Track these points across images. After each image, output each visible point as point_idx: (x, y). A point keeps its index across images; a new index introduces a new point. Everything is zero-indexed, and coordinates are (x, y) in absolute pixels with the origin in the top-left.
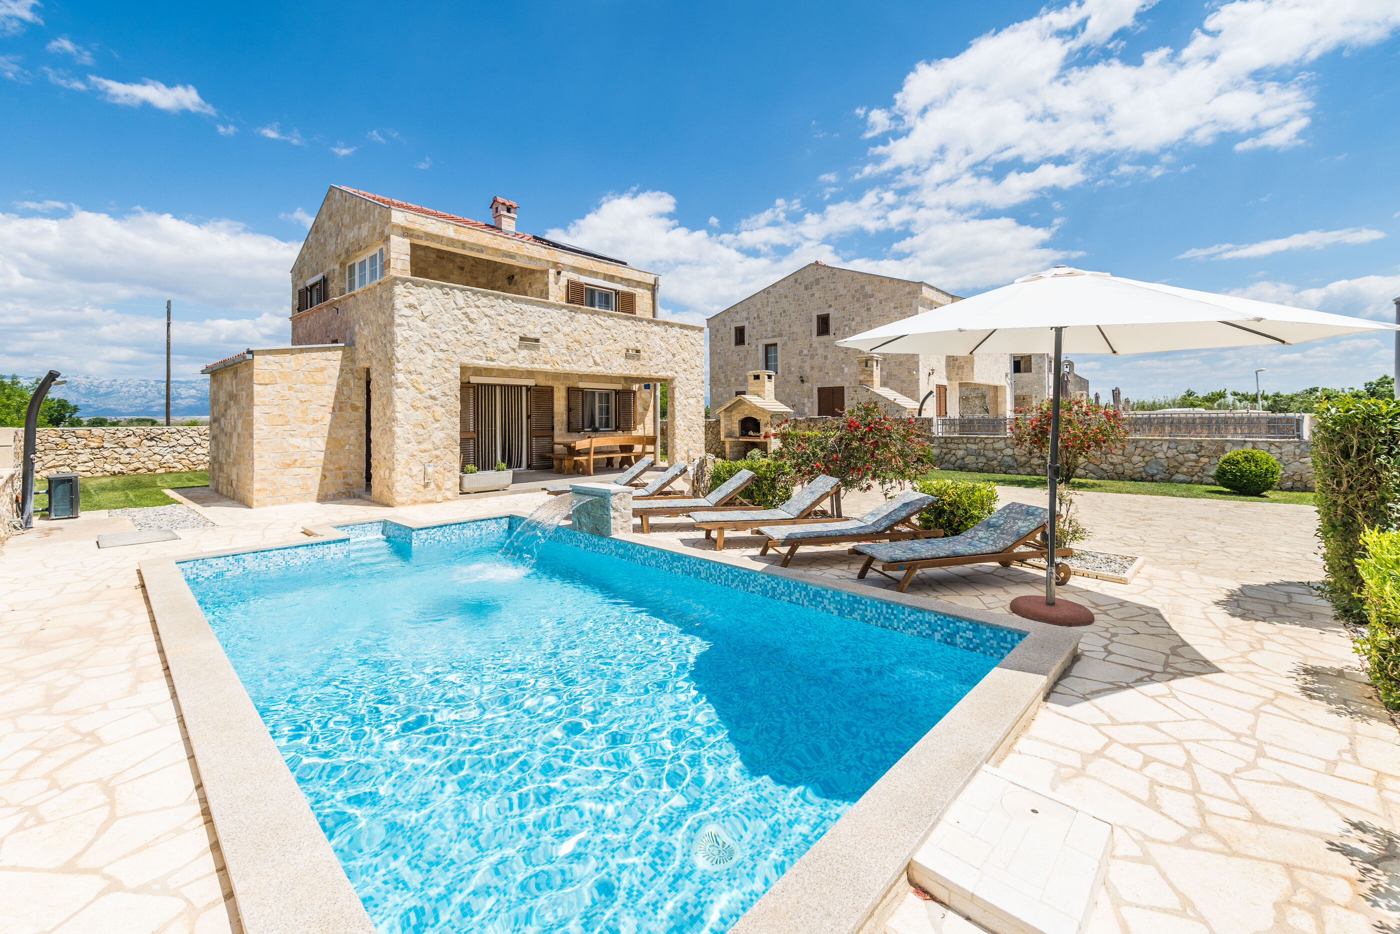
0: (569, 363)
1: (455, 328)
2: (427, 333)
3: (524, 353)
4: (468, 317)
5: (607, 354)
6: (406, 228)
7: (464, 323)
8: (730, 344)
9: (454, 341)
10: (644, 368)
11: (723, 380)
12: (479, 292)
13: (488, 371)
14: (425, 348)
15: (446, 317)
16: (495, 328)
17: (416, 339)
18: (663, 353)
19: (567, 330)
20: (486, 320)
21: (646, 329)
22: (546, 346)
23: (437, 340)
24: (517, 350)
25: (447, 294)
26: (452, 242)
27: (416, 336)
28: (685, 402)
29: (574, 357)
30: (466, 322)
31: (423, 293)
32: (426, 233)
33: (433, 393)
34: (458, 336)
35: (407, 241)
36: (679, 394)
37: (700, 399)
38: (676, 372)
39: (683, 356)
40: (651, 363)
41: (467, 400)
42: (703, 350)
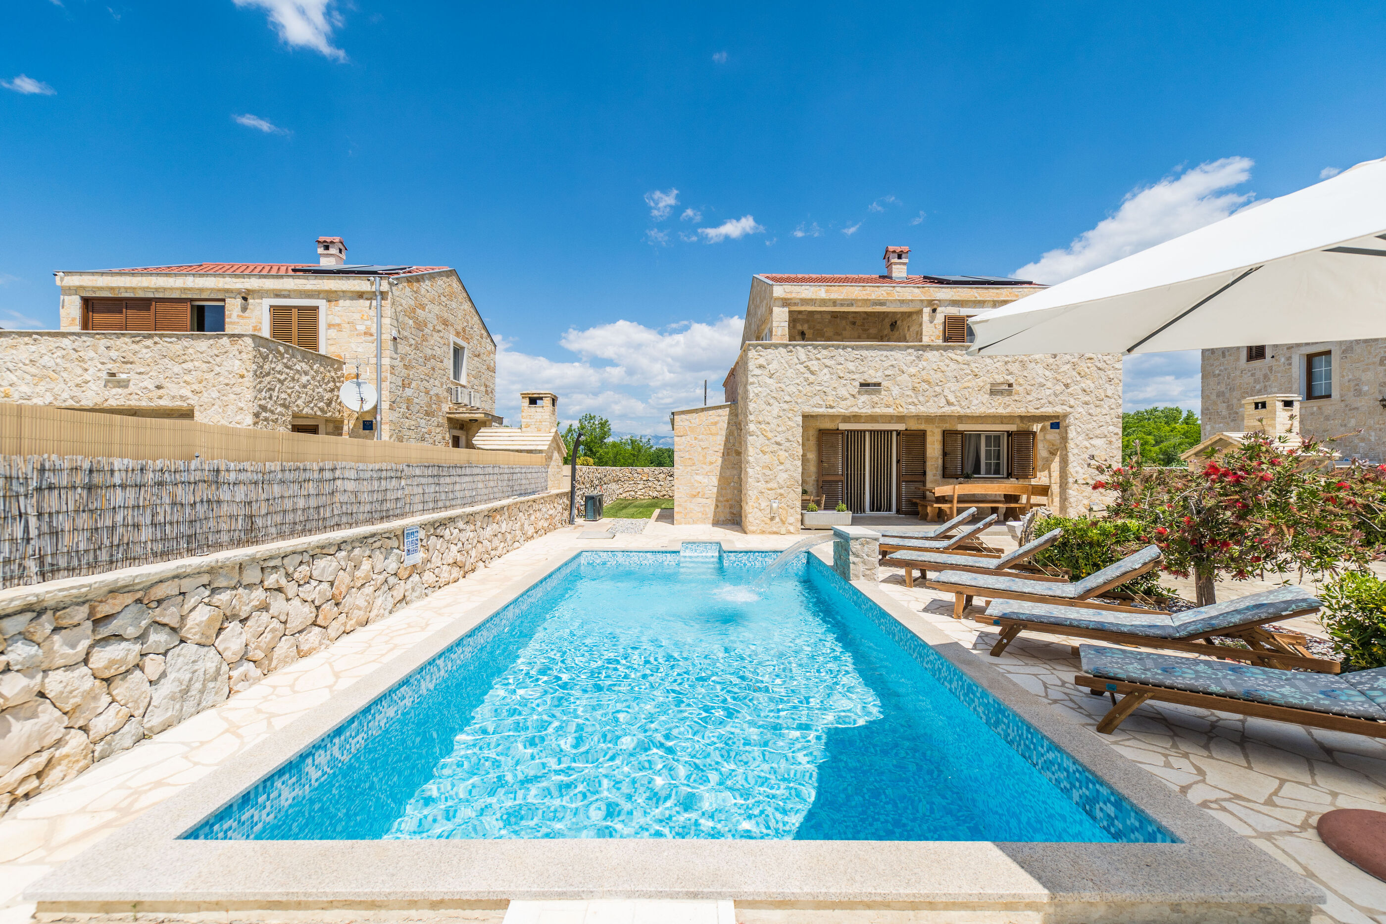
0: (916, 405)
1: (798, 381)
2: (774, 388)
3: (864, 398)
4: (809, 369)
5: (966, 392)
6: (786, 299)
7: (805, 375)
8: (1238, 359)
9: (797, 393)
10: (1019, 405)
11: (1225, 413)
12: (820, 345)
13: (856, 418)
14: (772, 401)
15: (790, 373)
16: (834, 377)
17: (765, 394)
18: (1049, 384)
19: (913, 370)
20: (826, 370)
21: (1024, 358)
22: (888, 389)
23: (782, 393)
24: (857, 396)
25: (791, 351)
26: (824, 302)
27: (764, 391)
28: (1086, 443)
29: (921, 399)
30: (808, 375)
31: (771, 353)
32: (802, 300)
33: (778, 439)
34: (800, 388)
35: (786, 310)
36: (1074, 434)
37: (1114, 440)
38: (1071, 407)
39: (1083, 385)
40: (1029, 398)
41: (834, 446)
42: (1120, 375)
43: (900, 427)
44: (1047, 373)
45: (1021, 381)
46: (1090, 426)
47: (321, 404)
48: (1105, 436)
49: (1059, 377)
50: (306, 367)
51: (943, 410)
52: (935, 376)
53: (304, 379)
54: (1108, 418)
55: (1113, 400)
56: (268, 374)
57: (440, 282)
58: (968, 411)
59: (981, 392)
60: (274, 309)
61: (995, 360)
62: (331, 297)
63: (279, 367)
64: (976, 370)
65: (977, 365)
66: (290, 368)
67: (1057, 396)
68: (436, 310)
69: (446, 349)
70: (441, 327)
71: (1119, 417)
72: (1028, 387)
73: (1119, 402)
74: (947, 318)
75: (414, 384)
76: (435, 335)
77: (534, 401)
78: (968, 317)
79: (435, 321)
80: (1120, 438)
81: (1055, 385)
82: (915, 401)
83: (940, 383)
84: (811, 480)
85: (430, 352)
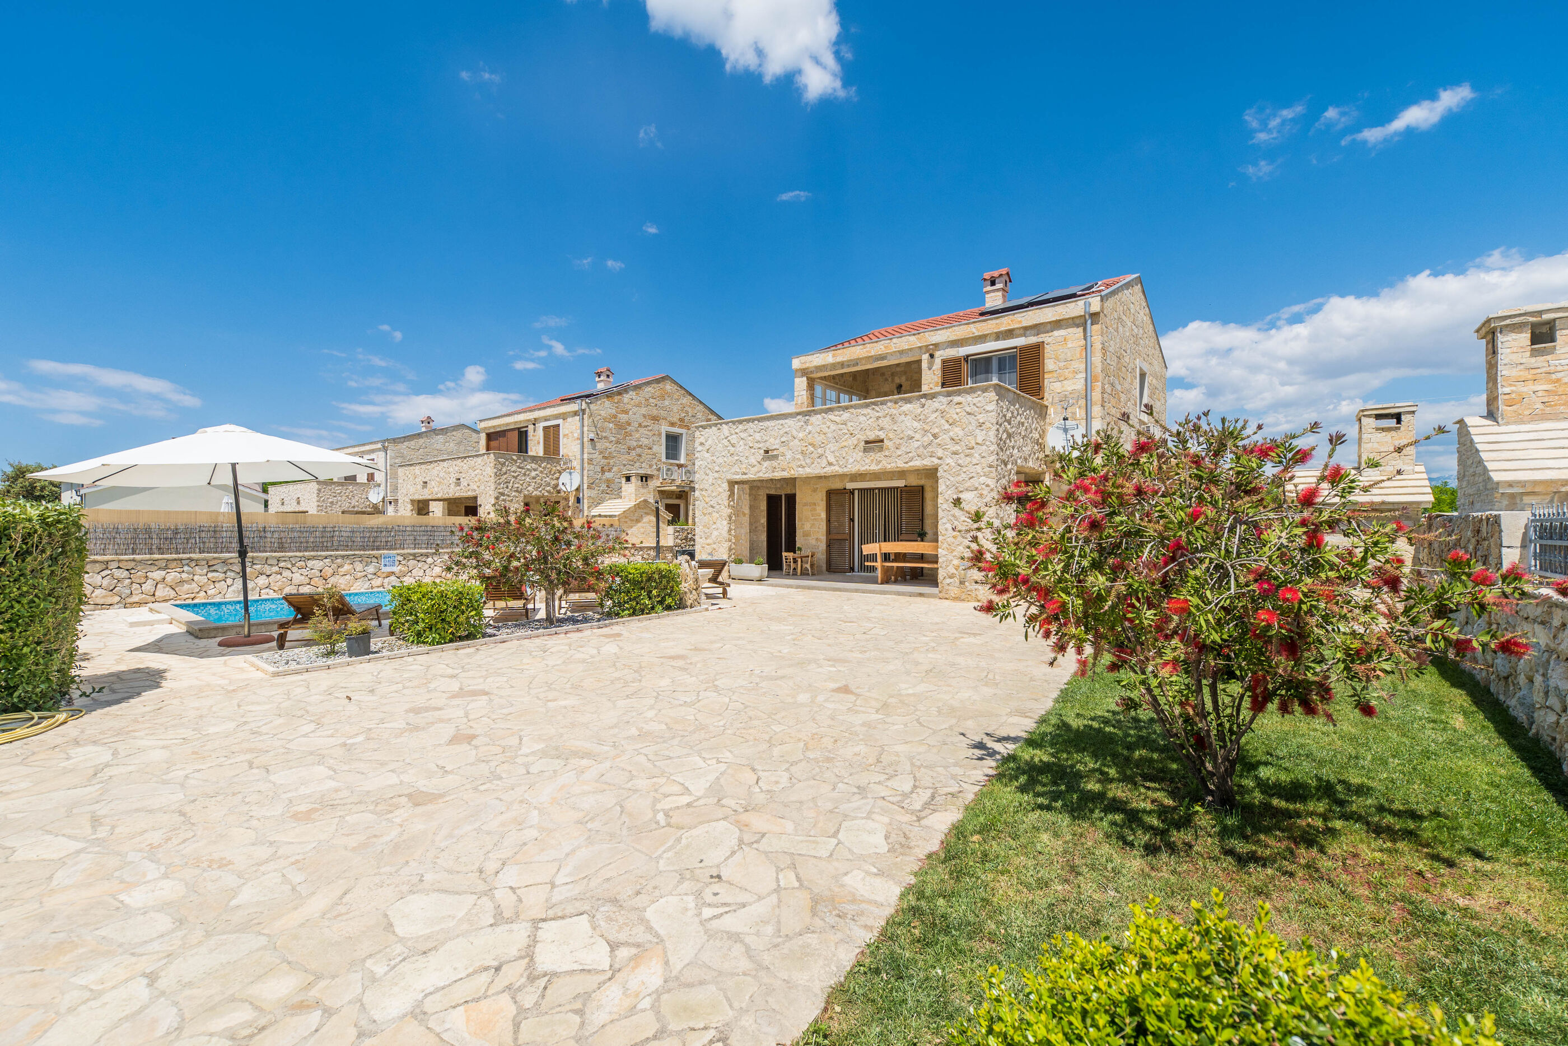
2: (710, 461)
6: (803, 369)
17: (705, 466)
25: (719, 429)
27: (704, 464)
31: (708, 432)
35: (804, 379)
36: (944, 487)
37: (985, 492)
38: (940, 458)
39: (951, 434)
40: (899, 452)
41: (843, 506)
42: (992, 417)
43: (901, 483)
44: (916, 424)
45: (891, 435)
46: (960, 478)
47: (548, 488)
48: (976, 489)
49: (927, 428)
50: (533, 465)
51: (825, 470)
53: (533, 474)
54: (979, 468)
55: (984, 447)
56: (505, 473)
57: (648, 389)
58: (845, 470)
59: (856, 450)
60: (545, 428)
61: (868, 417)
62: (564, 416)
63: (514, 468)
64: (851, 429)
65: (852, 424)
66: (522, 468)
67: (925, 447)
68: (643, 410)
69: (655, 438)
70: (649, 422)
71: (991, 466)
72: (898, 441)
73: (991, 449)
74: (944, 362)
75: (615, 469)
76: (642, 430)
77: (628, 479)
78: (968, 356)
79: (641, 420)
80: (992, 490)
81: (924, 435)
82: (803, 463)
83: (823, 445)
84: (817, 539)
85: (635, 444)
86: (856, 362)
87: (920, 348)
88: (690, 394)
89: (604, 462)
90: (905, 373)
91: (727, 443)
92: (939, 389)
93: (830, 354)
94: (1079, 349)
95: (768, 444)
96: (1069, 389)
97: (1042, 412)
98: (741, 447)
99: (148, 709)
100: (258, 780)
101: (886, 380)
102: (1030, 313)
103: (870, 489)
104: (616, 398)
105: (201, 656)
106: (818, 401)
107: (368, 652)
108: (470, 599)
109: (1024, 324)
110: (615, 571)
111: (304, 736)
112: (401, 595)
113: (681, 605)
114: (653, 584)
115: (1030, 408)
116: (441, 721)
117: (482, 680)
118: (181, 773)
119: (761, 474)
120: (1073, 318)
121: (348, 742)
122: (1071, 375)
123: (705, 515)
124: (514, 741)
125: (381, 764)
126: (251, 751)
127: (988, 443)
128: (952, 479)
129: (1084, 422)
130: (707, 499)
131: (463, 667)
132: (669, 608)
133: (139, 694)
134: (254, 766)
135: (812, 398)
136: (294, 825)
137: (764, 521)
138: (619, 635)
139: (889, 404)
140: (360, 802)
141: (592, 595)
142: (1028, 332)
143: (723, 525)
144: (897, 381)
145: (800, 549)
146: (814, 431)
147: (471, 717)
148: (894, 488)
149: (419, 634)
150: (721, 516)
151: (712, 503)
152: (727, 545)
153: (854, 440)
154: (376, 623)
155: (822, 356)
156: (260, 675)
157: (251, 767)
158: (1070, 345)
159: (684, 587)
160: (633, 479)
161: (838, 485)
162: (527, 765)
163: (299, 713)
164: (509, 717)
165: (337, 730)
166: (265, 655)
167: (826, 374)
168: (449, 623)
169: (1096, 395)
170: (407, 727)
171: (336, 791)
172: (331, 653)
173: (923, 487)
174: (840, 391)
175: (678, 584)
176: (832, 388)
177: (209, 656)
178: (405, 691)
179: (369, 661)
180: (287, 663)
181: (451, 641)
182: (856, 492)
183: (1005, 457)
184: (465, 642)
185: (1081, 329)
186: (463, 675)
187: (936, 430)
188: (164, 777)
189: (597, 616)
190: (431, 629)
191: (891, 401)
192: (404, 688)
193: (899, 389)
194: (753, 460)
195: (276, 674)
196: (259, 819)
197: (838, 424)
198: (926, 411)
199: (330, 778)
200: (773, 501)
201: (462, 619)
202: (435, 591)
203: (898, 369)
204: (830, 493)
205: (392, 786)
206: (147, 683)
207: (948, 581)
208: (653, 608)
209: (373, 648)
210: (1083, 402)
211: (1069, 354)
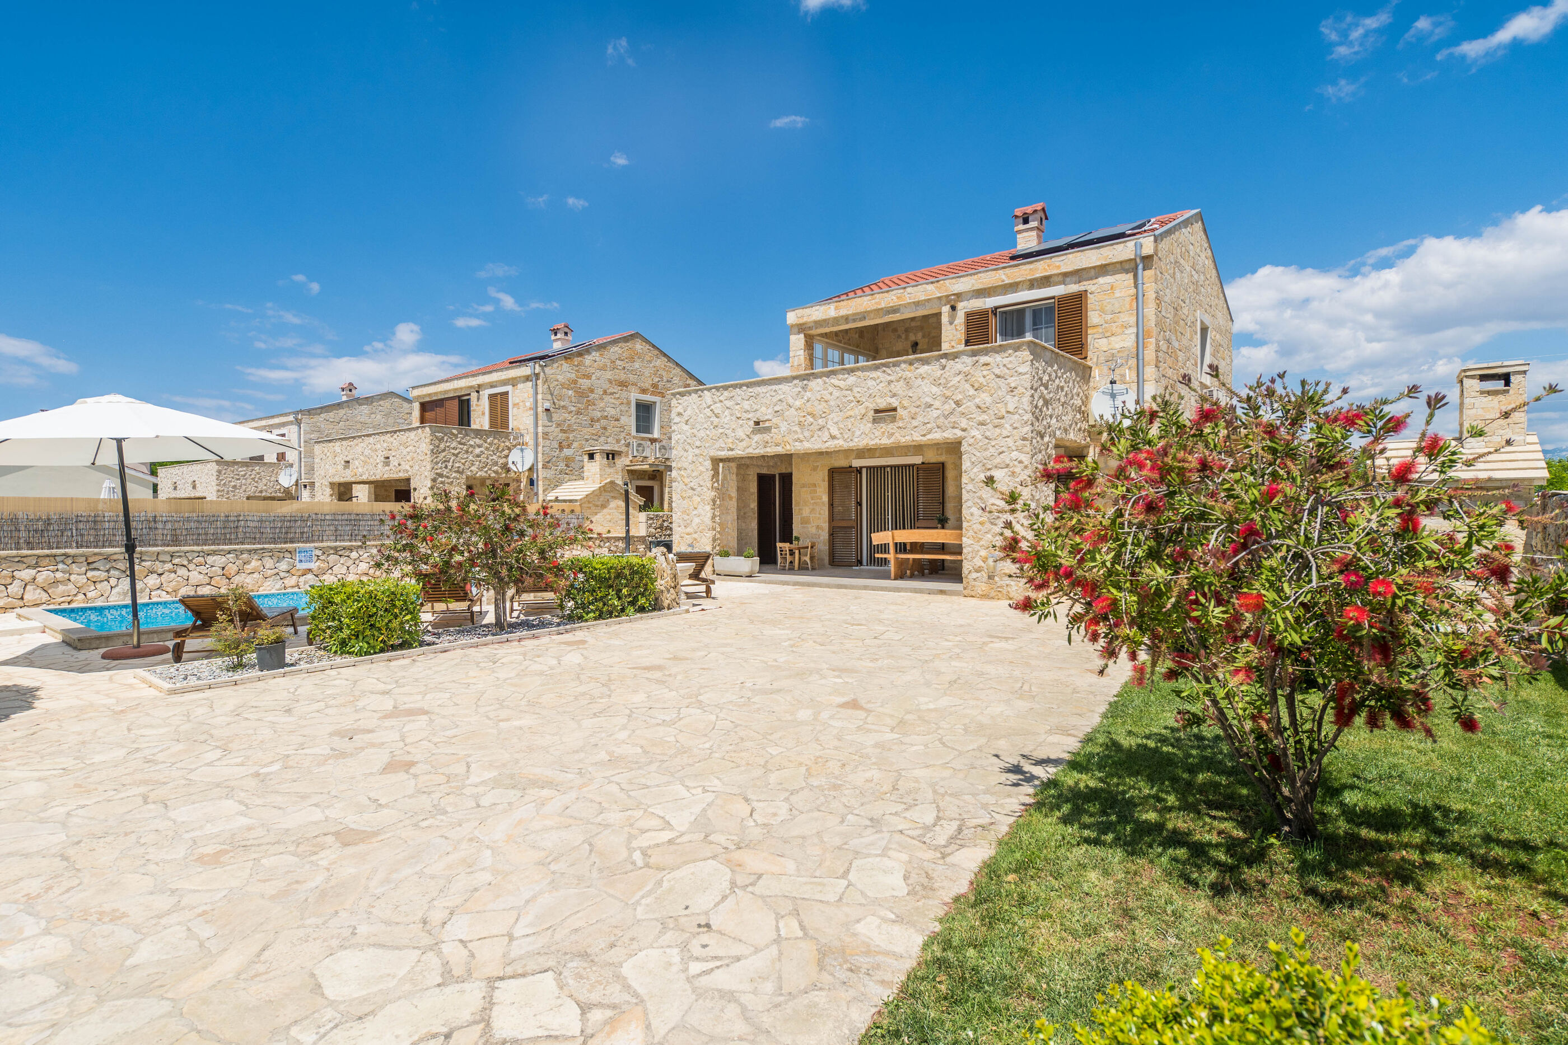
0: (801, 441)
2: (689, 434)
4: (714, 413)
5: (849, 422)
6: (799, 325)
7: (712, 419)
9: (706, 437)
10: (903, 432)
15: (701, 418)
16: (734, 418)
17: (683, 441)
18: (937, 404)
19: (798, 403)
20: (727, 412)
21: (908, 374)
22: (778, 427)
23: (695, 439)
24: (751, 436)
30: (714, 419)
31: (686, 400)
32: (816, 322)
34: (708, 432)
35: (801, 335)
36: (969, 464)
37: (1018, 470)
38: (964, 430)
39: (977, 400)
40: (915, 423)
41: (848, 487)
42: (1026, 381)
43: (917, 460)
44: (935, 389)
45: (906, 403)
46: (988, 454)
47: (495, 468)
48: (1007, 466)
49: (948, 393)
50: (478, 441)
51: (827, 445)
52: (820, 407)
53: (477, 451)
54: (1010, 441)
55: (1016, 417)
56: (444, 451)
57: (615, 349)
58: (851, 444)
59: (864, 421)
60: (491, 397)
61: (878, 381)
62: (513, 382)
63: (454, 444)
64: (858, 395)
65: (859, 389)
66: (464, 444)
67: (946, 417)
68: (609, 375)
69: (624, 408)
70: (616, 389)
71: (1024, 439)
72: (913, 410)
73: (1025, 418)
74: (968, 315)
75: (575, 445)
76: (607, 398)
77: (591, 456)
78: (996, 308)
79: (607, 385)
80: (1026, 467)
81: (944, 403)
82: (801, 437)
83: (824, 415)
84: (818, 527)
85: (599, 414)
86: (863, 315)
87: (939, 298)
88: (665, 355)
89: (562, 436)
90: (922, 328)
91: (710, 413)
92: (962, 347)
93: (832, 306)
94: (1128, 299)
95: (758, 416)
96: (1118, 346)
97: (1085, 374)
98: (726, 418)
99: (18, 734)
100: (155, 818)
101: (899, 337)
102: (1070, 256)
103: (881, 467)
104: (576, 360)
105: (81, 670)
106: (818, 362)
107: (282, 664)
108: (405, 601)
109: (1064, 270)
110: (577, 566)
111: (208, 765)
112: (321, 596)
113: (657, 606)
114: (624, 581)
115: (1071, 370)
116: (373, 745)
117: (419, 697)
118: (63, 810)
119: (750, 450)
120: (1121, 262)
121: (262, 771)
122: (1119, 330)
123: (684, 498)
124: (460, 769)
125: (302, 797)
126: (146, 782)
127: (1020, 411)
128: (978, 454)
129: (1134, 386)
130: (686, 480)
131: (397, 682)
132: (642, 609)
133: (7, 717)
134: (149, 800)
135: (811, 358)
136: (200, 870)
137: (754, 505)
138: (583, 642)
139: (903, 366)
140: (278, 842)
141: (550, 595)
142: (1068, 279)
143: (706, 511)
144: (912, 338)
145: (797, 539)
146: (813, 398)
147: (408, 741)
148: (909, 466)
149: (343, 643)
150: (703, 500)
151: (692, 485)
152: (710, 534)
153: (862, 409)
154: (291, 630)
155: (823, 308)
156: (153, 692)
157: (146, 802)
158: (1117, 295)
159: (660, 584)
160: (597, 457)
161: (842, 463)
162: (476, 797)
163: (202, 738)
164: (453, 741)
165: (248, 758)
166: (159, 669)
167: (827, 330)
168: (380, 629)
169: (1150, 354)
170: (331, 753)
171: (250, 829)
172: (240, 666)
173: (943, 464)
174: (844, 350)
175: (653, 581)
176: (835, 347)
177: (90, 671)
178: (329, 711)
179: (284, 675)
180: (185, 679)
181: (382, 651)
182: (864, 471)
183: (1041, 429)
184: (399, 652)
185: (1131, 276)
186: (397, 691)
187: (959, 397)
188: (42, 815)
189: (556, 620)
190: (357, 637)
191: (905, 362)
192: (327, 707)
193: (915, 347)
194: (741, 433)
195: (173, 692)
196: (157, 864)
197: (842, 389)
198: (948, 373)
199: (242, 814)
200: (765, 482)
201: (395, 624)
202: (362, 591)
203: (913, 324)
204: (834, 473)
205: (315, 823)
206: (17, 704)
207: (974, 575)
208: (623, 610)
209: (288, 659)
210: (1133, 362)
211: (1117, 305)
